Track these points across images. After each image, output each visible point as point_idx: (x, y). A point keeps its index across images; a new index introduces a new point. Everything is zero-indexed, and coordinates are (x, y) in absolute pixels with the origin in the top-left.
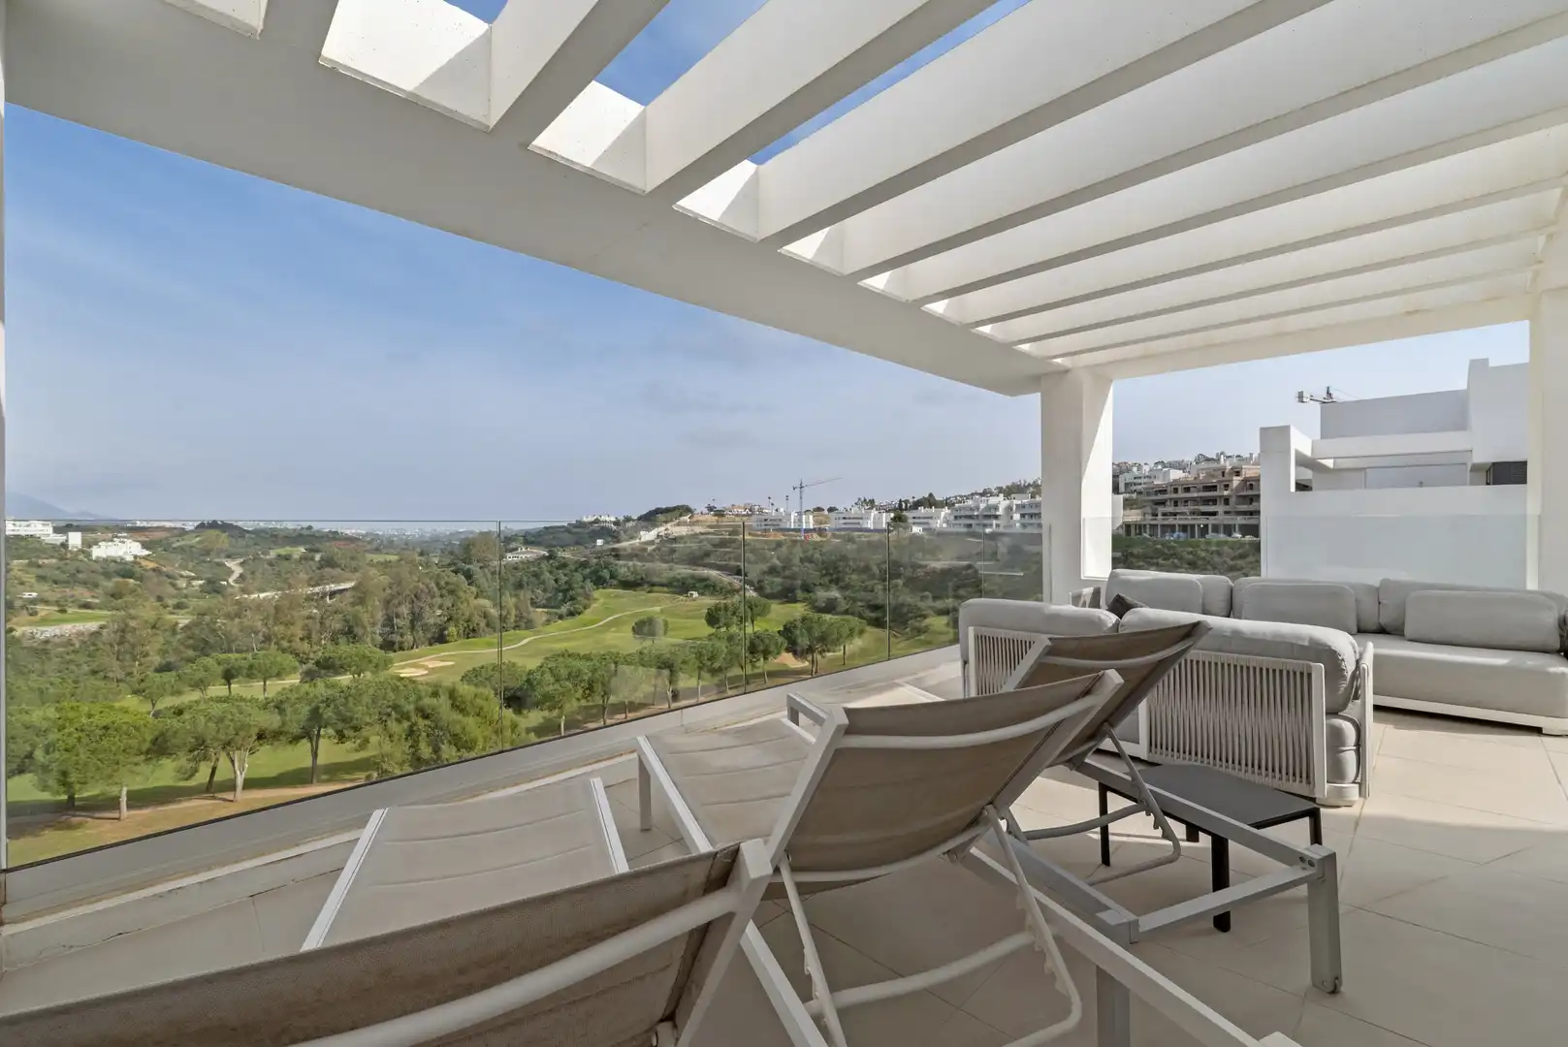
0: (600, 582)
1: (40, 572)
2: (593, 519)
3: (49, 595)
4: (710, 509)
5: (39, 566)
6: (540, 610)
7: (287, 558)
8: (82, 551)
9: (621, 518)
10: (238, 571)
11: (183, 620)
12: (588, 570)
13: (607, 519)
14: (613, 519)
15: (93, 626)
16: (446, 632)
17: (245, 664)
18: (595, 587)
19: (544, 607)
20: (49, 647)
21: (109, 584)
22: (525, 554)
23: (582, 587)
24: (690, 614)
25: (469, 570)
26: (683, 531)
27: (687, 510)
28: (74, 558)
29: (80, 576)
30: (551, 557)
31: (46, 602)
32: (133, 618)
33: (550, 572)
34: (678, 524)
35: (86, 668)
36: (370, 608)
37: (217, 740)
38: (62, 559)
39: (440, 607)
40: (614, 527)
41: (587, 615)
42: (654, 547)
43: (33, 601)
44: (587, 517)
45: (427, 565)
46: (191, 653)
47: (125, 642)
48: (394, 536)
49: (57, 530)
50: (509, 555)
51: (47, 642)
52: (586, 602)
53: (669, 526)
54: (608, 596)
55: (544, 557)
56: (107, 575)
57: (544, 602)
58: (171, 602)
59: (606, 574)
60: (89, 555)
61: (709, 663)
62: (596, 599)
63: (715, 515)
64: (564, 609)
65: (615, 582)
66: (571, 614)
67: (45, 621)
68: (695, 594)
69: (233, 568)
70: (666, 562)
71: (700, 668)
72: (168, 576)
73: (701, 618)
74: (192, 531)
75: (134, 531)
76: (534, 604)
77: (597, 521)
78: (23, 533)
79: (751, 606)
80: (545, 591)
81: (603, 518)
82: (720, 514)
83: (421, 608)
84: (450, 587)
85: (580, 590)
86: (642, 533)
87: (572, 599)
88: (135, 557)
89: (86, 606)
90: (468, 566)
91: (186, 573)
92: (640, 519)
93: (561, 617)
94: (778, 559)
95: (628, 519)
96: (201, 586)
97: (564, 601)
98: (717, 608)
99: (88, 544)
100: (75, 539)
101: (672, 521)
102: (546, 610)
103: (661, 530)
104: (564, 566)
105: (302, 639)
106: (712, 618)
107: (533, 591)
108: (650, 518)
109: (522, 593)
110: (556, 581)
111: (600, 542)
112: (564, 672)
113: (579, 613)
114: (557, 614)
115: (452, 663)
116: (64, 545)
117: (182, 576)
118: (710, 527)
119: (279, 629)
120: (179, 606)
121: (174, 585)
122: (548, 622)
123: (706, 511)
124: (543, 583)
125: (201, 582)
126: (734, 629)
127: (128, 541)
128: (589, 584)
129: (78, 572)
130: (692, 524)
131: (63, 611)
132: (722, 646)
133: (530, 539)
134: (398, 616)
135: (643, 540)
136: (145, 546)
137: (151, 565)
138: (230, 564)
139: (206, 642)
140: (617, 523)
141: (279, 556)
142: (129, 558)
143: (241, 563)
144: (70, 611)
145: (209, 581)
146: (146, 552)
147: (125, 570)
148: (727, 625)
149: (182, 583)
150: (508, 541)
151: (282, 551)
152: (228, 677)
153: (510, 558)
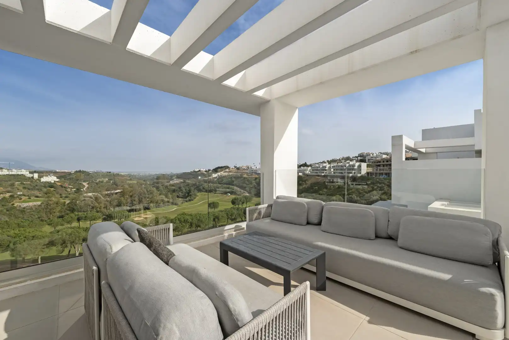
0: (200, 191)
1: (24, 186)
2: (198, 170)
3: (26, 193)
4: (235, 167)
5: (24, 184)
6: (180, 199)
7: (102, 182)
8: (38, 179)
9: (207, 170)
10: (87, 186)
11: (68, 202)
12: (196, 186)
13: (203, 170)
14: (205, 170)
15: (39, 203)
16: (150, 206)
17: (84, 216)
18: (198, 192)
19: (182, 198)
20: (25, 210)
21: (45, 190)
22: (176, 181)
23: (194, 192)
24: (228, 200)
25: (158, 186)
26: (226, 174)
27: (227, 167)
28: (36, 180)
29: (37, 187)
30: (184, 182)
31: (25, 195)
32: (50, 201)
33: (184, 187)
34: (225, 172)
35: (37, 216)
36: (126, 198)
37: (69, 241)
38: (32, 182)
39: (148, 198)
40: (205, 173)
41: (195, 200)
42: (217, 179)
43: (20, 195)
44: (197, 169)
45: (146, 184)
46: (68, 212)
47: (47, 208)
48: (137, 175)
49: (30, 173)
50: (171, 181)
51: (24, 208)
52: (194, 196)
53: (222, 172)
54: (202, 194)
55: (182, 182)
56: (45, 187)
57: (182, 196)
58: (64, 195)
59: (201, 187)
60: (40, 180)
61: (231, 217)
62: (198, 196)
63: (236, 169)
64: (187, 199)
65: (204, 190)
66: (190, 200)
67: (24, 202)
68: (229, 194)
69: (85, 185)
70: (220, 184)
71: (228, 219)
72: (65, 188)
73: (229, 202)
74: (73, 173)
75: (55, 173)
76: (178, 197)
77: (199, 171)
78: (20, 174)
79: (246, 197)
80: (182, 193)
81: (201, 170)
82: (238, 169)
83: (142, 198)
84: (151, 191)
85: (193, 193)
86: (213, 175)
87: (190, 196)
88: (55, 181)
89: (37, 197)
90: (158, 185)
91: (70, 187)
92: (213, 170)
93: (187, 201)
94: (256, 183)
95: (209, 170)
96: (75, 190)
97: (188, 196)
98: (235, 199)
99: (40, 177)
100: (36, 176)
101: (223, 171)
102: (182, 199)
103: (219, 174)
104: (188, 185)
105: (104, 208)
106: (233, 202)
107: (178, 193)
108: (216, 170)
109: (174, 194)
110: (186, 190)
111: (200, 177)
112: (183, 220)
113: (192, 200)
114: (185, 200)
115: (151, 216)
116: (33, 177)
117: (69, 188)
118: (235, 173)
119: (97, 204)
120: (66, 197)
121: (66, 190)
122: (182, 203)
123: (234, 168)
124: (182, 190)
125: (75, 189)
126: (240, 206)
127: (52, 176)
128: (196, 191)
129: (36, 186)
130: (229, 172)
131: (30, 198)
132: (235, 212)
133: (179, 176)
134: (134, 200)
135: (213, 177)
136: (58, 178)
137: (59, 184)
138: (84, 184)
139: (74, 209)
140: (206, 171)
141: (99, 181)
142: (53, 182)
143: (88, 183)
144: (32, 198)
145: (78, 189)
146: (58, 180)
147: (51, 185)
148: (238, 205)
149: (69, 190)
150: (171, 177)
151: (101, 180)
152: (79, 220)
153: (171, 182)
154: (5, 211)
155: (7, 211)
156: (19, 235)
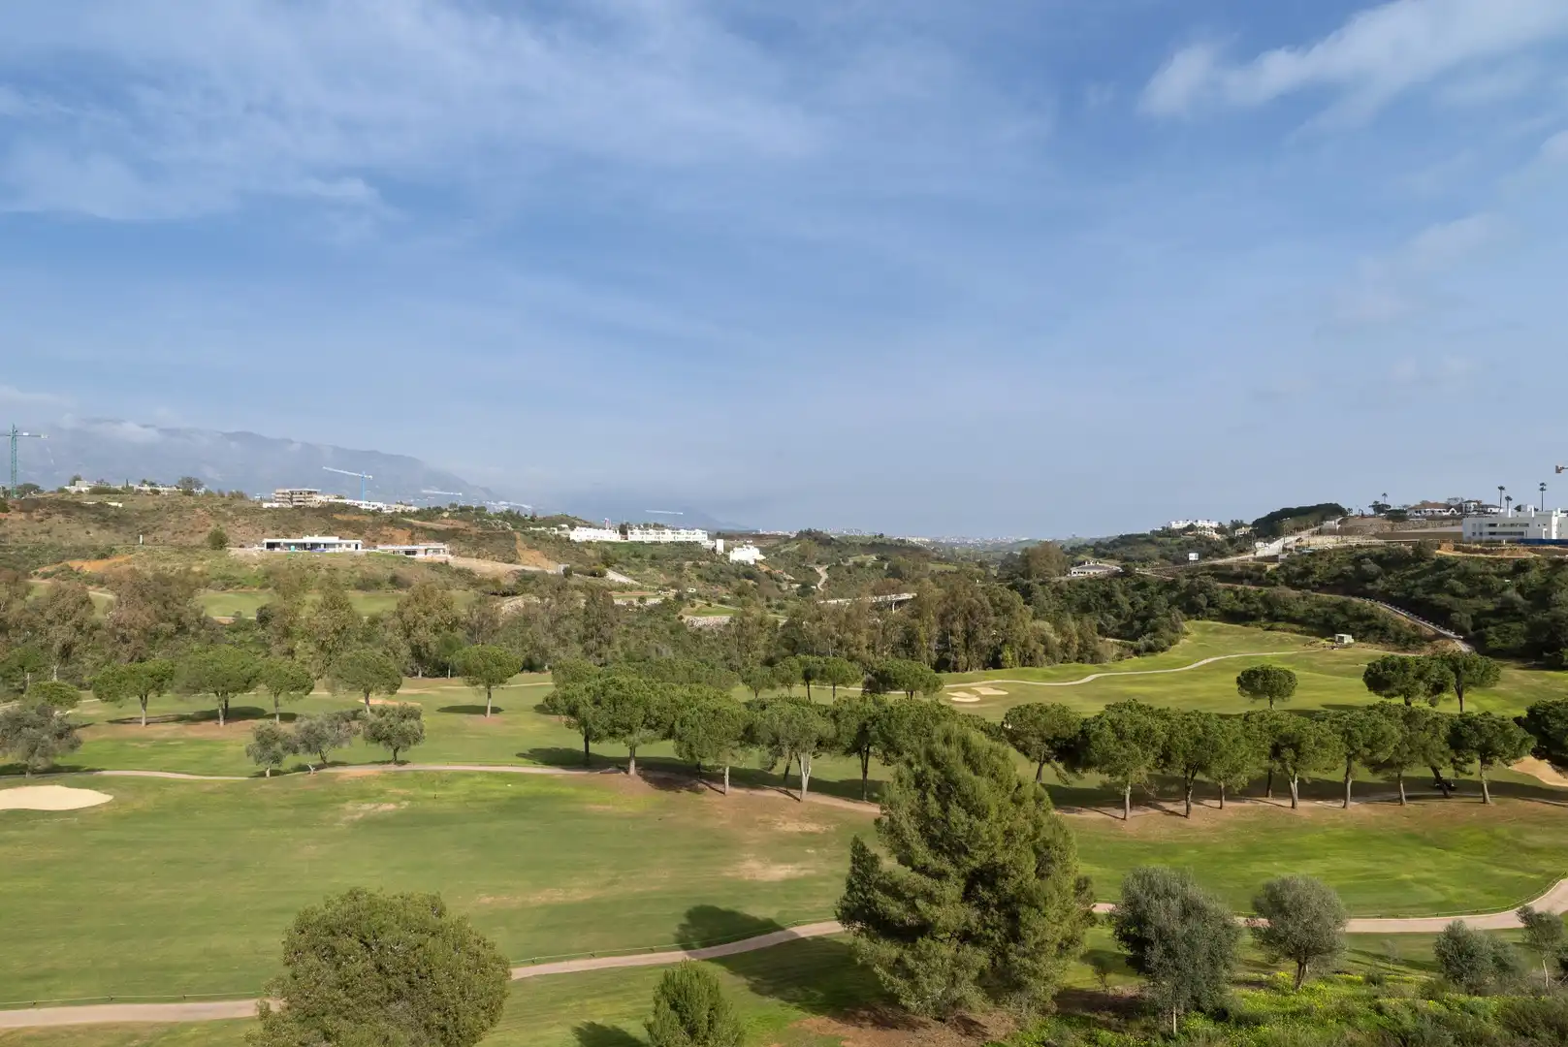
0: (1192, 610)
1: (699, 571)
2: (1186, 525)
3: (701, 591)
4: (1379, 508)
5: (699, 567)
6: (1111, 640)
7: (861, 565)
8: (723, 555)
9: (1227, 524)
10: (825, 576)
11: (783, 621)
12: (1175, 594)
13: (1207, 525)
14: (1215, 525)
15: (726, 619)
16: (1000, 656)
17: (819, 668)
18: (1185, 617)
19: (1117, 636)
20: (701, 633)
21: (736, 584)
22: (1095, 569)
23: (1168, 615)
24: (1337, 668)
25: (1028, 585)
26: (1328, 542)
27: (1333, 510)
28: (720, 557)
29: (722, 576)
30: (1127, 573)
31: (700, 596)
32: (748, 615)
33: (1125, 593)
34: (1320, 533)
35: (721, 655)
36: (926, 623)
37: (787, 738)
38: (712, 561)
39: (995, 626)
40: (1217, 537)
41: (1174, 653)
42: (1276, 565)
43: (693, 596)
44: (1177, 522)
45: (986, 578)
46: (785, 651)
47: (740, 634)
48: (956, 544)
49: (713, 537)
50: (1073, 570)
51: (700, 629)
52: (1173, 635)
53: (1304, 535)
54: (1204, 630)
55: (1116, 574)
56: (738, 577)
57: (1117, 630)
58: (774, 602)
59: (1202, 600)
60: (727, 558)
61: (1367, 752)
62: (1187, 633)
63: (1388, 519)
64: (1141, 643)
65: (1214, 611)
66: (1150, 650)
67: (698, 613)
68: (1348, 639)
69: (822, 574)
70: (1294, 587)
71: (1349, 757)
72: (777, 580)
73: (1356, 675)
74: (794, 539)
75: (758, 538)
76: (1102, 631)
77: (1191, 528)
78: (691, 540)
79: (1455, 664)
80: (1118, 616)
81: (1200, 524)
82: (1398, 516)
83: (976, 626)
84: (1006, 605)
85: (1166, 620)
86: (1259, 544)
87: (1154, 630)
88: (756, 561)
89: (722, 602)
90: (1026, 582)
91: (789, 577)
92: (1256, 523)
93: (1137, 652)
94: (1520, 589)
95: (1237, 525)
96: (798, 589)
97: (1142, 632)
98: (1385, 663)
99: (728, 549)
100: (720, 544)
101: (1307, 527)
102: (1119, 641)
103: (1291, 541)
104: (1142, 585)
105: (868, 648)
106: (1377, 679)
107: (1102, 617)
108: (1269, 527)
109: (1087, 618)
110: (1132, 604)
111: (1193, 556)
112: (1129, 729)
113: (1163, 650)
114: (1132, 647)
115: (1006, 693)
116: (714, 550)
117: (785, 580)
118: (1377, 536)
119: (849, 635)
120: (780, 607)
121: (779, 587)
122: (1120, 657)
123: (1371, 512)
124: (1116, 605)
125: (798, 585)
126: (1420, 703)
127: (751, 547)
128: (1177, 612)
129: (721, 572)
130: (1349, 532)
131: (709, 605)
132: (1395, 731)
133: (1101, 550)
134: (952, 633)
135: (1259, 554)
136: (763, 551)
137: (764, 568)
138: (819, 570)
139: (796, 643)
140: (1220, 530)
141: (855, 563)
142: (752, 563)
143: (827, 569)
144: (713, 605)
145: (805, 586)
146: (762, 557)
147: (747, 572)
148: (1408, 694)
149: (785, 586)
150: (1074, 553)
151: (858, 559)
152: (807, 677)
153: (1075, 573)
154: (668, 633)
155: (672, 632)
156: (691, 701)
